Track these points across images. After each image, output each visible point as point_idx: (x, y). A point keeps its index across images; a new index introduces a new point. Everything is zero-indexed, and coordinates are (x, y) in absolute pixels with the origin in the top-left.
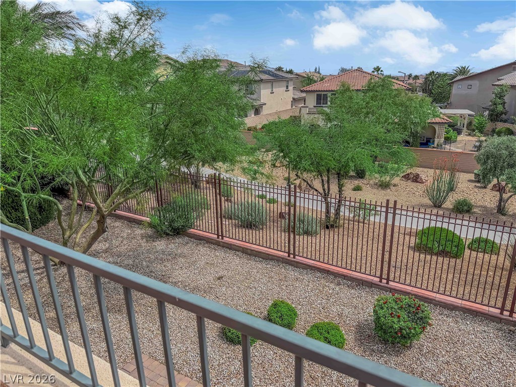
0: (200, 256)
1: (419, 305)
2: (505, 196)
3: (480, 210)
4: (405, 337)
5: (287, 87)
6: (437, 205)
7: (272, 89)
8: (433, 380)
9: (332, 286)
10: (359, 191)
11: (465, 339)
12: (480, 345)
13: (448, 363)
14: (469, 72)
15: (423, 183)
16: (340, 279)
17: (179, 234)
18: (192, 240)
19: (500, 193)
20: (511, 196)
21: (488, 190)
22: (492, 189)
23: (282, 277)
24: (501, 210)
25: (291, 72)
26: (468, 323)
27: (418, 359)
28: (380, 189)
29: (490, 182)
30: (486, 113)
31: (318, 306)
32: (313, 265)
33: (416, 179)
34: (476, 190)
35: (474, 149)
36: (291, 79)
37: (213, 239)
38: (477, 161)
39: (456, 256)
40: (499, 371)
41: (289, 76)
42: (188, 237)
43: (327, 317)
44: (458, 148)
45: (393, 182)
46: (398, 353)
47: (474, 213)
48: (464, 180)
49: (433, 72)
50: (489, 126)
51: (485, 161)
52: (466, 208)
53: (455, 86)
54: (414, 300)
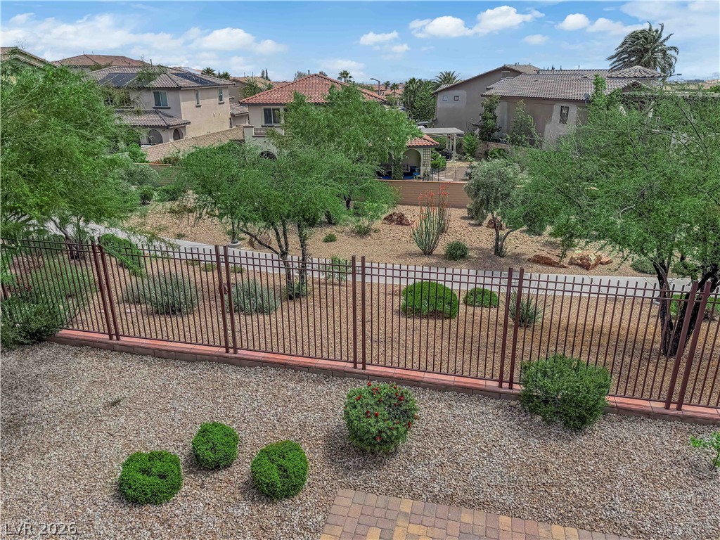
0: (80, 372)
1: (402, 394)
2: (502, 233)
3: (476, 254)
4: (386, 442)
5: (221, 98)
6: (427, 252)
7: (198, 100)
8: (425, 492)
9: (291, 385)
10: (333, 243)
11: (461, 429)
12: (478, 432)
13: (442, 465)
14: (454, 78)
15: (409, 225)
16: (302, 373)
17: (42, 341)
18: (66, 347)
19: (496, 231)
20: (508, 233)
21: (483, 228)
22: (488, 226)
23: (217, 385)
24: (498, 251)
25: (226, 76)
26: (463, 405)
27: (406, 468)
28: (358, 238)
29: (484, 218)
30: (477, 131)
31: (272, 418)
32: (263, 359)
33: (401, 220)
34: (470, 229)
35: (465, 178)
36: (225, 87)
37: (102, 342)
38: (468, 192)
39: (450, 317)
40: (501, 462)
41: (223, 81)
42: (58, 342)
43: (283, 433)
44: (448, 177)
45: (373, 227)
46: (380, 465)
47: (470, 257)
48: (456, 217)
49: (414, 79)
50: (481, 148)
51: (476, 193)
52: (459, 252)
53: (440, 97)
54: (395, 388)
